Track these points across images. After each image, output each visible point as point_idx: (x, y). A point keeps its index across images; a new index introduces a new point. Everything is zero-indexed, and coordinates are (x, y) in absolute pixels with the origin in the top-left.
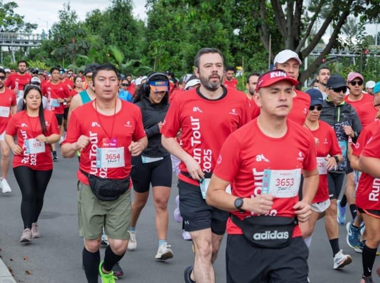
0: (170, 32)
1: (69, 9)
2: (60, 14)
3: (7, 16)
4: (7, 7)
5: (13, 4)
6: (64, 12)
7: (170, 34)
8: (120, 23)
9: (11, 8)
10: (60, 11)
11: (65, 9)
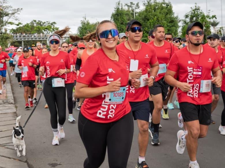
0: (156, 22)
1: (85, 19)
2: (81, 22)
3: (52, 28)
4: (52, 24)
5: (54, 23)
6: (84, 21)
7: (156, 23)
8: (119, 21)
9: (54, 25)
10: (81, 21)
11: (83, 19)
